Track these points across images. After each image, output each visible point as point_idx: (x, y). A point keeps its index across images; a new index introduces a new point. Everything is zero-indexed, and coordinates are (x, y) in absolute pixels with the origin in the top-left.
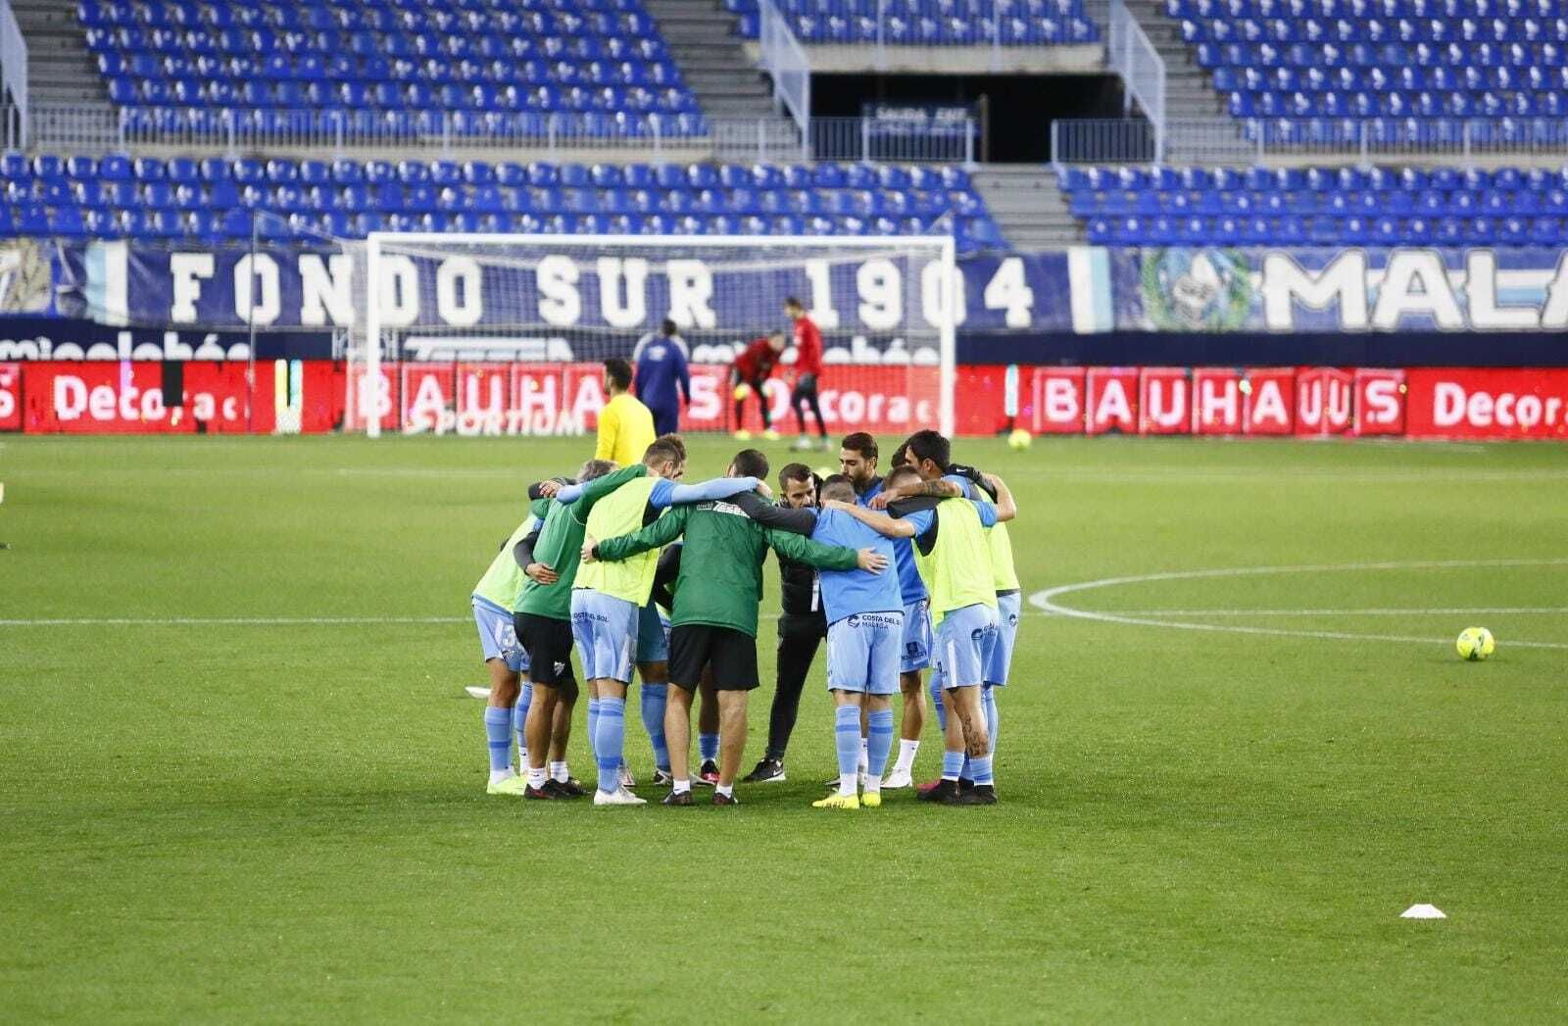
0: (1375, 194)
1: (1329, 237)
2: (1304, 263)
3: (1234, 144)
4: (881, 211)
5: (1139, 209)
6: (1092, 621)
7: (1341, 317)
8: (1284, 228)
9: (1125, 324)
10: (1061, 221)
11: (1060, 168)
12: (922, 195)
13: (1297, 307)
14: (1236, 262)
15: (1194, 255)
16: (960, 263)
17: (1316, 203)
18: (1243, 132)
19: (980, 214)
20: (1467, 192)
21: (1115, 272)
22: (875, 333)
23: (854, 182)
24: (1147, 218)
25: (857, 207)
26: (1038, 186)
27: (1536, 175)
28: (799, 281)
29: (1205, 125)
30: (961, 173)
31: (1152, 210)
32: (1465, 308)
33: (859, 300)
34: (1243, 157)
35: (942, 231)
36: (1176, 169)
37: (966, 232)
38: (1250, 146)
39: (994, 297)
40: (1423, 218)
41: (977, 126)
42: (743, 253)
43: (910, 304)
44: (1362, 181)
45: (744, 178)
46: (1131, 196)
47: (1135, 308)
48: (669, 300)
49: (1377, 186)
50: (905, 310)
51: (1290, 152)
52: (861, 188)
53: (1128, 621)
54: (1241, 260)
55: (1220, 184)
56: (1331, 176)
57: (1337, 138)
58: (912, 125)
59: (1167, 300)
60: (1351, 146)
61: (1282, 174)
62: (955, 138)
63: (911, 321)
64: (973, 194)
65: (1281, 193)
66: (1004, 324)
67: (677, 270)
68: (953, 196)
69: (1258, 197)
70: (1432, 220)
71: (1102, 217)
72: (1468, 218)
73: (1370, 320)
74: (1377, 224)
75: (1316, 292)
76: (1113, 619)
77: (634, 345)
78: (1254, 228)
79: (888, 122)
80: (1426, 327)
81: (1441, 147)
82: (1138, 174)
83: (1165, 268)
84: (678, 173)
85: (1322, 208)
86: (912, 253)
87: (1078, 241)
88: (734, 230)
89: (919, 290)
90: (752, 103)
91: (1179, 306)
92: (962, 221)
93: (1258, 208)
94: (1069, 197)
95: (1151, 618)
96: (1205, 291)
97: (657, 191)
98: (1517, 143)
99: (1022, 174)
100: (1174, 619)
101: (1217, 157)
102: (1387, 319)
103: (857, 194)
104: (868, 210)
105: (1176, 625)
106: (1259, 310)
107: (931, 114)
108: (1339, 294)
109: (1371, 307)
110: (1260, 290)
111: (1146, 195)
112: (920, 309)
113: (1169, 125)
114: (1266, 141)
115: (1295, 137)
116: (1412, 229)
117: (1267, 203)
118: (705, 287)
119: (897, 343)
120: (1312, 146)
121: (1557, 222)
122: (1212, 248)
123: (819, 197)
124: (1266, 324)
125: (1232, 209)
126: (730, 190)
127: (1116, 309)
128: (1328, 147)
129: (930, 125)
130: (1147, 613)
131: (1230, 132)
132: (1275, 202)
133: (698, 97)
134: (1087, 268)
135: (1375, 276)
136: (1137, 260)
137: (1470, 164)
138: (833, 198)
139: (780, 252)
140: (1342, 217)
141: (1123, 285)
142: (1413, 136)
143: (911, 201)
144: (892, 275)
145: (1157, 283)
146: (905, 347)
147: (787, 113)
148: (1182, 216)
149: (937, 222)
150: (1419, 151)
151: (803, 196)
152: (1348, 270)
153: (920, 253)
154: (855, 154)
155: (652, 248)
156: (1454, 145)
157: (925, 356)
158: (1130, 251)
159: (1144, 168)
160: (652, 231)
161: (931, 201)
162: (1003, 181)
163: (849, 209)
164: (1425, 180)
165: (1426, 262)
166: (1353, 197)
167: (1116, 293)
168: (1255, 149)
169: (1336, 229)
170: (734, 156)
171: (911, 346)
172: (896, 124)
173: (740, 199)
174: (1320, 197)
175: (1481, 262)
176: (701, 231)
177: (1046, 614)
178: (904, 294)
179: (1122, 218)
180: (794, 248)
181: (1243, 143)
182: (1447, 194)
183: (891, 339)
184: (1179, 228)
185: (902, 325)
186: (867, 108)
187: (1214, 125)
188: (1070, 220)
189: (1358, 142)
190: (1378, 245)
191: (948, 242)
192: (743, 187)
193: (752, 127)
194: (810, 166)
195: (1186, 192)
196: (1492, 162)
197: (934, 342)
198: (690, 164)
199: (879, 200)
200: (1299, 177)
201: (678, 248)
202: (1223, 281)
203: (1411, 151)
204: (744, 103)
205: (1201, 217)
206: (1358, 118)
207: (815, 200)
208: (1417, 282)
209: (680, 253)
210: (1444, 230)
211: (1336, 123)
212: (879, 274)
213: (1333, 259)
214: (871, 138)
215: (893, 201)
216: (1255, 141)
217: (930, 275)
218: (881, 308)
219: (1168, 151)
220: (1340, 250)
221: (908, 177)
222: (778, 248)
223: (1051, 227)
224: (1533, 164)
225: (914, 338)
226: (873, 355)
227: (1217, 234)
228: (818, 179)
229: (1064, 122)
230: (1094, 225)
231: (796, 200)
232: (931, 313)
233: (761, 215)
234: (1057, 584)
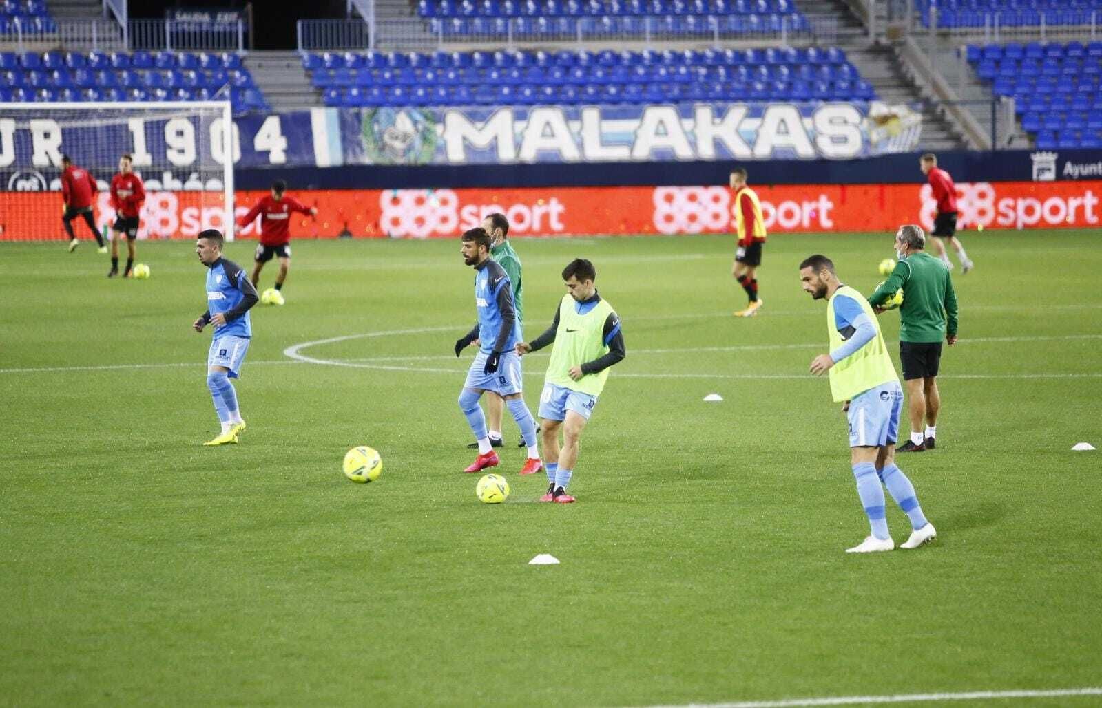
0: (519, 69)
1: (490, 99)
2: (472, 117)
3: (423, 36)
4: (180, 83)
5: (358, 81)
6: (327, 366)
7: (497, 153)
8: (459, 94)
9: (351, 160)
10: (305, 90)
11: (305, 54)
12: (208, 73)
13: (468, 147)
14: (426, 117)
15: (397, 112)
16: (235, 119)
17: (480, 76)
18: (428, 28)
19: (249, 85)
20: (580, 67)
21: (343, 125)
22: (178, 169)
23: (160, 64)
24: (364, 87)
25: (164, 82)
26: (288, 66)
27: (626, 55)
28: (124, 133)
29: (403, 23)
30: (235, 57)
31: (368, 82)
32: (581, 146)
33: (166, 146)
34: (428, 44)
35: (222, 98)
36: (384, 53)
37: (240, 98)
38: (434, 37)
39: (260, 143)
40: (552, 85)
41: (245, 24)
42: (84, 114)
43: (202, 149)
44: (510, 60)
45: (84, 62)
46: (353, 72)
47: (358, 150)
48: (32, 147)
49: (520, 63)
50: (198, 153)
51: (461, 41)
52: (166, 68)
53: (351, 365)
54: (429, 115)
55: (414, 63)
56: (489, 57)
57: (492, 31)
58: (201, 24)
59: (380, 143)
60: (502, 36)
61: (456, 56)
62: (231, 33)
63: (202, 161)
64: (244, 72)
65: (456, 69)
66: (268, 162)
67: (37, 126)
68: (230, 73)
69: (440, 72)
70: (558, 86)
71: (333, 87)
72: (581, 85)
73: (518, 155)
74: (521, 89)
75: (481, 136)
76: (342, 364)
77: (8, 180)
78: (437, 93)
79: (183, 23)
80: (555, 160)
81: (562, 37)
82: (358, 57)
83: (377, 122)
84: (35, 58)
85: (482, 80)
86: (202, 113)
87: (317, 103)
88: (76, 98)
89: (208, 140)
90: (87, 9)
91: (387, 149)
92: (236, 92)
93: (440, 80)
94: (311, 73)
95: (369, 363)
96: (405, 137)
97: (21, 71)
98: (614, 33)
99: (278, 58)
100: (383, 363)
101: (411, 45)
102: (529, 155)
103: (163, 73)
104: (171, 83)
105: (384, 367)
106: (442, 149)
107: (213, 16)
108: (496, 138)
109: (518, 146)
110: (442, 136)
111: (363, 71)
112: (209, 152)
113: (378, 23)
114: (444, 34)
115: (463, 31)
116: (544, 93)
117: (446, 76)
118: (57, 139)
119: (194, 176)
120: (475, 37)
121: (641, 87)
122: (409, 108)
123: (137, 75)
124: (448, 159)
125: (422, 81)
126: (73, 70)
127: (345, 151)
128: (486, 37)
129: (213, 25)
130: (364, 360)
131: (420, 27)
133: (48, 5)
134: (324, 122)
135: (520, 125)
136: (358, 116)
137: (582, 48)
138: (147, 76)
139: (110, 113)
140: (497, 85)
141: (349, 132)
142: (543, 29)
143: (201, 77)
144: (189, 129)
145: (373, 133)
146: (199, 178)
147: (112, 16)
148: (389, 86)
149: (220, 92)
150: (547, 40)
151: (125, 74)
152: (502, 122)
153: (208, 113)
154: (161, 45)
155: (18, 111)
156: (571, 35)
157: (213, 184)
158: (353, 110)
159: (362, 53)
160: (18, 99)
161: (214, 77)
162: (264, 63)
163: (158, 82)
164: (552, 59)
165: (553, 116)
166: (504, 71)
167: (344, 139)
168: (437, 40)
169: (492, 94)
170: (76, 46)
171: (204, 178)
172: (189, 24)
173: (80, 76)
174: (482, 72)
175: (591, 114)
176: (53, 99)
177: (295, 362)
178: (197, 141)
179: (348, 87)
180: (120, 110)
181: (428, 35)
182: (567, 69)
183: (190, 173)
184: (387, 94)
185: (196, 162)
186: (168, 12)
187: (408, 23)
188: (311, 89)
189: (507, 34)
190: (521, 104)
191: (227, 105)
192: (83, 68)
193: (87, 27)
194: (129, 53)
195: (392, 69)
196: (597, 47)
197: (220, 175)
198: (44, 53)
199: (178, 77)
200: (467, 58)
201: (36, 111)
202: (417, 130)
203: (542, 40)
204: (81, 9)
205: (402, 86)
206: (506, 17)
207: (134, 77)
208: (548, 130)
209: (38, 115)
210: (566, 93)
212: (180, 128)
213: (493, 114)
214: (171, 33)
215: (188, 77)
216: (437, 33)
217: (215, 129)
218: (182, 151)
219: (378, 41)
220: (495, 108)
221: (198, 60)
222: (107, 110)
223: (299, 94)
224: (624, 48)
225: (206, 172)
226: (177, 185)
227: (413, 98)
228: (135, 62)
229: (306, 23)
230: (325, 93)
231: (120, 77)
232: (216, 154)
233: (95, 88)
234: (304, 341)
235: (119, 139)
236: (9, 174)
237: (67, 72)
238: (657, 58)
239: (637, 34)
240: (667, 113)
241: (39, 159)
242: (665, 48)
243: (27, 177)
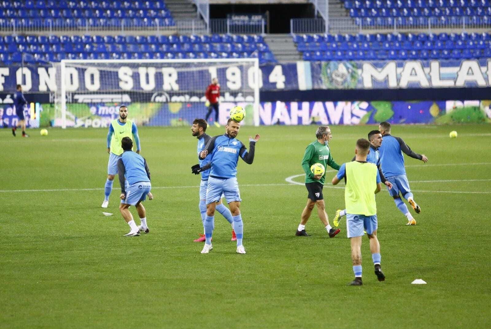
0: (399, 42)
1: (384, 57)
2: (376, 66)
3: (352, 26)
4: (234, 50)
5: (320, 48)
7: (388, 84)
8: (369, 54)
9: (316, 87)
10: (295, 53)
11: (294, 35)
12: (247, 45)
13: (374, 80)
14: (353, 66)
15: (339, 64)
16: (261, 67)
17: (380, 46)
18: (355, 23)
19: (267, 51)
20: (430, 41)
21: (313, 69)
22: (232, 91)
23: (224, 40)
24: (323, 51)
25: (226, 49)
26: (286, 41)
27: (453, 35)
28: (207, 74)
29: (342, 20)
30: (261, 37)
31: (324, 49)
32: (430, 80)
33: (227, 80)
34: (355, 31)
35: (254, 57)
36: (333, 35)
37: (263, 57)
38: (357, 26)
39: (272, 79)
40: (415, 50)
41: (266, 21)
42: (187, 65)
43: (244, 82)
44: (395, 38)
45: (188, 40)
46: (318, 44)
47: (319, 81)
48: (163, 81)
49: (400, 39)
50: (242, 83)
51: (371, 28)
52: (227, 42)
54: (355, 65)
55: (347, 40)
56: (384, 36)
57: (386, 24)
58: (244, 21)
59: (330, 79)
60: (391, 26)
61: (368, 36)
62: (258, 26)
63: (244, 87)
64: (264, 44)
65: (368, 42)
66: (275, 88)
67: (166, 71)
68: (258, 45)
69: (360, 44)
70: (419, 51)
71: (308, 51)
72: (430, 50)
73: (398, 84)
74: (400, 52)
75: (380, 75)
77: (151, 96)
78: (359, 54)
79: (236, 20)
80: (417, 87)
81: (421, 26)
82: (320, 36)
83: (329, 68)
84: (165, 38)
85: (381, 48)
86: (244, 64)
87: (300, 59)
88: (185, 57)
89: (247, 77)
90: (190, 14)
91: (334, 81)
92: (261, 53)
93: (360, 47)
94: (297, 45)
96: (343, 75)
97: (158, 44)
98: (445, 25)
99: (281, 37)
101: (346, 31)
102: (404, 84)
103: (225, 45)
104: (230, 50)
106: (361, 81)
107: (250, 17)
108: (388, 76)
109: (398, 80)
110: (361, 75)
111: (323, 43)
112: (247, 83)
113: (330, 20)
114: (362, 25)
115: (372, 24)
116: (412, 54)
117: (363, 46)
118: (175, 77)
119: (240, 94)
120: (378, 27)
121: (460, 51)
122: (345, 61)
124: (364, 86)
125: (351, 48)
126: (183, 44)
127: (313, 82)
128: (383, 27)
129: (250, 21)
131: (350, 22)
132: (366, 45)
133: (172, 12)
134: (303, 69)
135: (400, 70)
136: (320, 66)
137: (431, 32)
138: (218, 46)
139: (200, 64)
140: (388, 50)
141: (315, 74)
142: (412, 23)
143: (244, 47)
144: (238, 72)
145: (327, 73)
146: (243, 96)
147: (202, 18)
148: (335, 51)
149: (253, 54)
150: (414, 28)
151: (207, 46)
152: (391, 67)
153: (247, 64)
154: (225, 31)
155: (157, 64)
156: (425, 26)
157: (249, 98)
158: (317, 63)
159: (322, 35)
160: (157, 58)
161: (250, 47)
162: (274, 40)
163: (223, 50)
164: (416, 37)
165: (416, 65)
166: (392, 44)
167: (313, 77)
168: (359, 28)
169: (386, 54)
170: (184, 32)
172: (238, 21)
173: (186, 47)
174: (381, 44)
175: (435, 64)
176: (173, 58)
177: (291, 184)
178: (242, 77)
179: (314, 52)
180: (205, 63)
181: (355, 26)
182: (423, 42)
183: (238, 93)
184: (334, 54)
185: (241, 88)
186: (228, 16)
187: (345, 20)
188: (297, 52)
189: (393, 25)
190: (400, 59)
191: (256, 60)
192: (187, 43)
193: (190, 23)
194: (210, 35)
195: (336, 43)
196: (438, 31)
197: (252, 94)
198: (169, 35)
199: (233, 47)
200: (374, 37)
201: (165, 63)
202: (349, 72)
203: (411, 28)
204: (186, 14)
205: (341, 51)
206: (393, 17)
207: (212, 47)
208: (413, 72)
209: (166, 65)
210: (423, 54)
211: (386, 19)
212: (233, 71)
213: (386, 64)
214: (230, 26)
215: (238, 47)
216: (359, 25)
217: (250, 71)
218: (234, 83)
219: (330, 29)
220: (387, 61)
221: (243, 39)
222: (199, 63)
223: (291, 55)
224: (452, 32)
225: (246, 93)
226: (232, 99)
227: (347, 57)
228: (212, 40)
229: (295, 20)
230: (304, 55)
231: (205, 47)
232: (251, 84)
233: (194, 52)
234: (295, 174)
235: (204, 77)
236: (152, 94)
237: (180, 44)
238: (468, 37)
239: (458, 25)
240: (474, 64)
241: (166, 87)
242: (472, 32)
243: (160, 95)
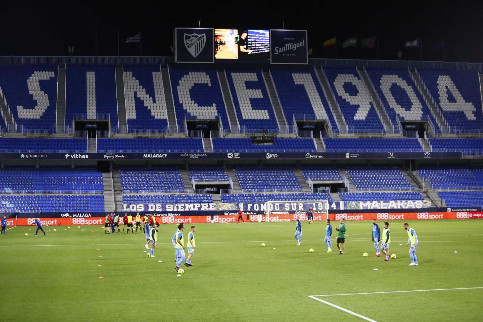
1: (366, 200)
2: (364, 202)
7: (368, 208)
8: (362, 199)
9: (346, 209)
10: (339, 198)
11: (339, 193)
12: (325, 196)
13: (363, 207)
16: (329, 203)
18: (357, 189)
19: (330, 198)
20: (380, 195)
21: (345, 204)
22: (320, 210)
23: (318, 195)
24: (348, 198)
30: (329, 194)
32: (380, 207)
33: (318, 207)
34: (357, 192)
35: (327, 200)
36: (351, 193)
39: (332, 206)
40: (376, 198)
41: (330, 189)
42: (306, 202)
43: (324, 207)
44: (370, 194)
45: (306, 195)
46: (346, 196)
47: (347, 207)
48: (299, 207)
51: (362, 191)
54: (357, 202)
55: (355, 194)
56: (366, 193)
58: (323, 189)
59: (350, 206)
60: (368, 190)
61: (361, 193)
62: (328, 190)
64: (330, 196)
66: (333, 209)
67: (299, 204)
68: (328, 196)
69: (359, 196)
72: (380, 198)
74: (371, 198)
75: (365, 205)
78: (359, 199)
79: (321, 189)
80: (376, 209)
81: (377, 190)
83: (350, 203)
84: (300, 194)
85: (365, 197)
87: (341, 200)
88: (305, 200)
90: (307, 187)
92: (329, 199)
94: (340, 196)
96: (354, 205)
97: (297, 196)
98: (385, 190)
99: (335, 194)
101: (355, 192)
102: (372, 208)
106: (359, 207)
108: (367, 205)
109: (371, 207)
111: (348, 196)
113: (350, 188)
114: (360, 190)
118: (302, 206)
120: (364, 190)
121: (389, 198)
122: (354, 201)
124: (360, 209)
125: (356, 197)
128: (366, 190)
129: (325, 189)
132: (361, 196)
133: (301, 186)
134: (342, 203)
135: (371, 204)
136: (347, 202)
137: (380, 192)
139: (310, 202)
140: (367, 198)
141: (345, 205)
142: (374, 189)
143: (323, 197)
144: (322, 204)
147: (311, 188)
148: (351, 198)
150: (375, 191)
151: (312, 196)
153: (324, 202)
154: (318, 192)
155: (297, 202)
156: (379, 190)
157: (325, 213)
159: (347, 193)
160: (297, 200)
162: (333, 194)
163: (317, 198)
164: (376, 194)
165: (376, 202)
166: (369, 196)
167: (345, 206)
170: (305, 192)
171: (324, 211)
173: (306, 197)
175: (382, 202)
176: (302, 200)
179: (345, 198)
182: (378, 195)
183: (322, 211)
185: (323, 209)
186: (319, 187)
187: (354, 188)
190: (371, 200)
191: (327, 201)
193: (307, 189)
194: (313, 193)
195: (352, 195)
196: (382, 192)
197: (326, 211)
199: (320, 197)
200: (363, 194)
202: (356, 204)
205: (353, 198)
206: (369, 187)
207: (314, 197)
209: (300, 202)
210: (378, 199)
211: (367, 188)
212: (320, 204)
213: (367, 202)
214: (319, 190)
217: (325, 204)
218: (321, 208)
219: (350, 191)
221: (323, 194)
224: (387, 192)
226: (320, 213)
227: (355, 199)
228: (314, 195)
229: (339, 188)
230: (342, 199)
232: (326, 208)
233: (308, 199)
235: (311, 205)
236: (295, 211)
237: (304, 196)
238: (392, 193)
239: (388, 190)
240: (393, 202)
241: (300, 209)
242: (393, 192)
243: (298, 212)
